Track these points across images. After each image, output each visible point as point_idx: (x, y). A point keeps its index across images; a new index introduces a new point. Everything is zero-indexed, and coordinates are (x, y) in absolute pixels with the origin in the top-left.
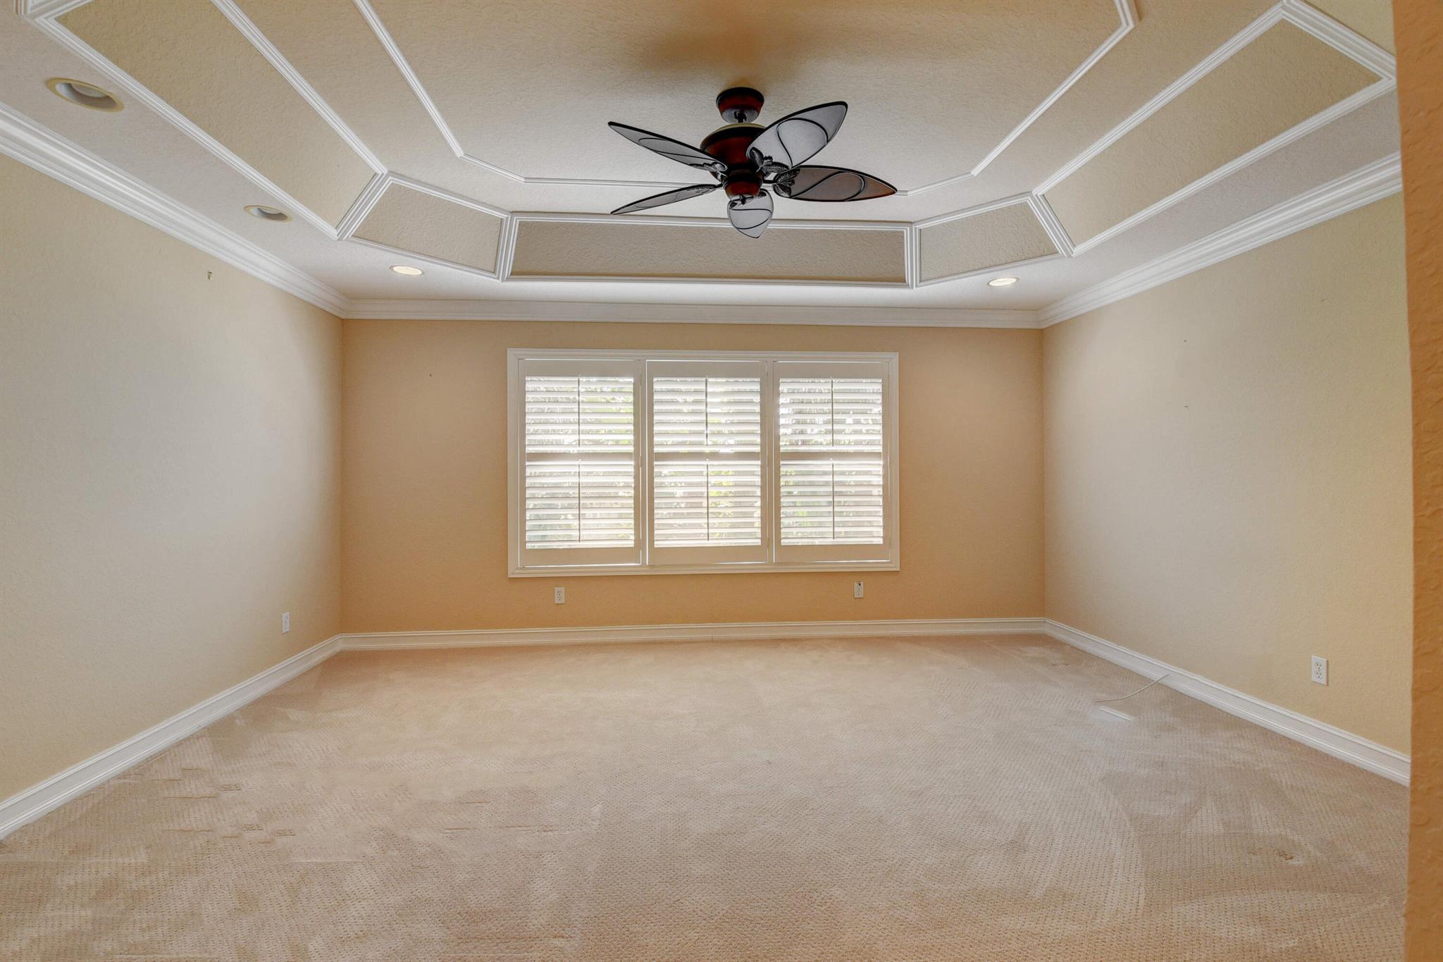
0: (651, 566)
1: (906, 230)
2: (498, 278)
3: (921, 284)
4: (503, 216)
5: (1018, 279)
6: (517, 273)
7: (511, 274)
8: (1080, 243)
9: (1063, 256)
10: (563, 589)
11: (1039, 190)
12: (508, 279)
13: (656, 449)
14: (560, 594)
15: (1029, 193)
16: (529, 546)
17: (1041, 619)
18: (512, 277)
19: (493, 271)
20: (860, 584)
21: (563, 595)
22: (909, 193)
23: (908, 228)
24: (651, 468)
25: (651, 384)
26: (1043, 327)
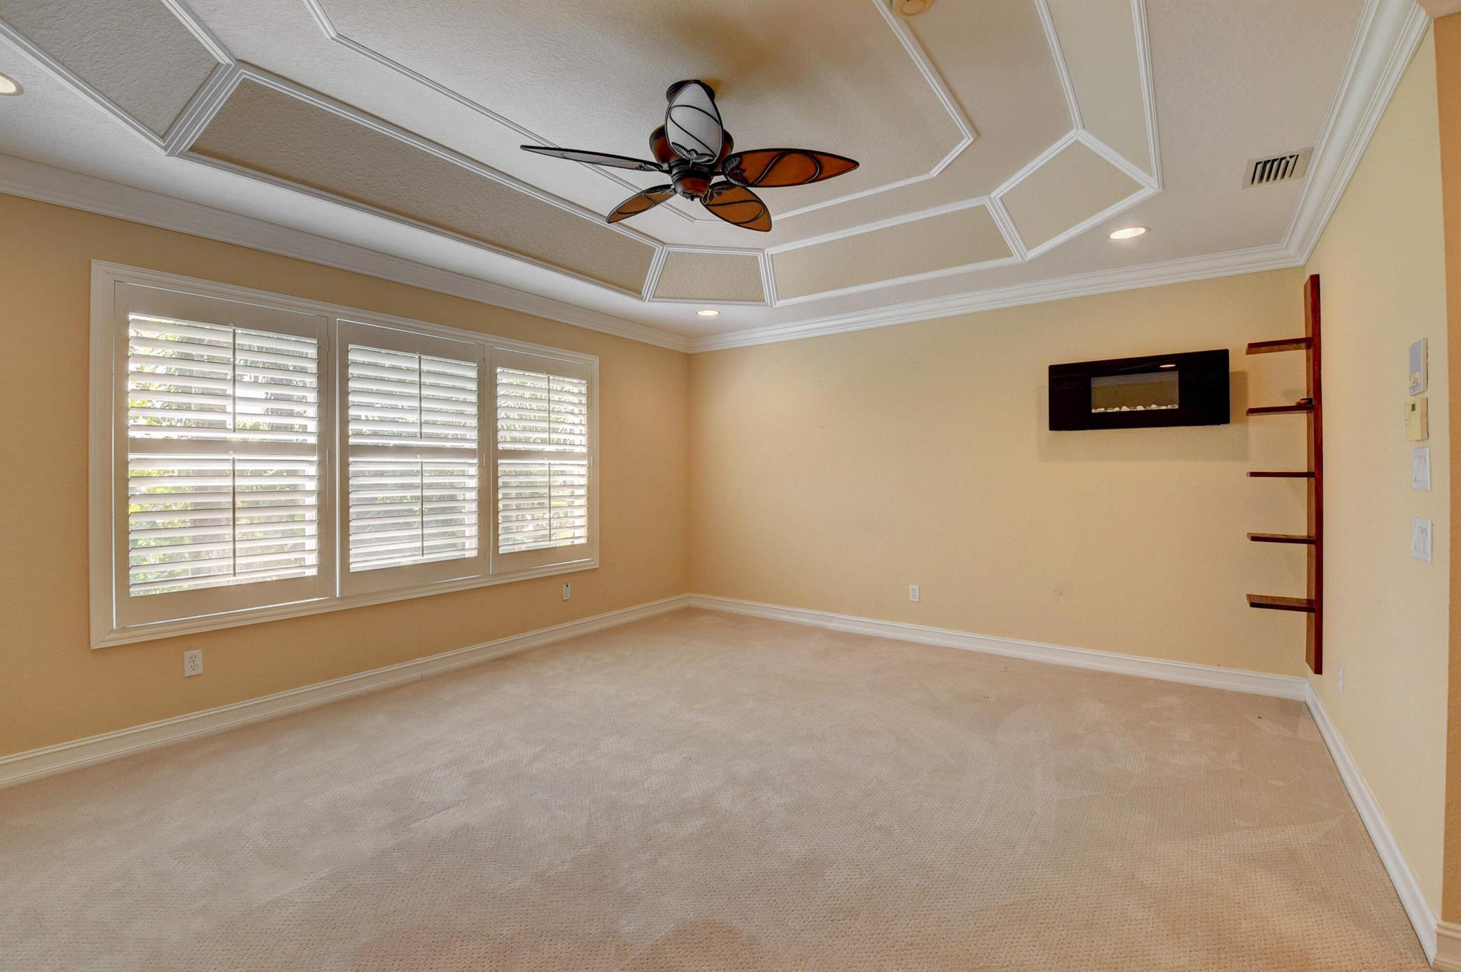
0: (342, 598)
1: (658, 249)
2: (165, 148)
3: (654, 300)
4: (223, 58)
5: (719, 312)
6: (200, 151)
7: (189, 150)
8: (784, 298)
9: (768, 306)
10: (198, 652)
11: (771, 251)
12: (182, 155)
13: (352, 441)
14: (194, 662)
15: (762, 250)
16: (135, 592)
17: (687, 595)
18: (191, 154)
19: (162, 133)
20: (567, 586)
21: (199, 662)
22: (696, 221)
23: (661, 247)
24: (345, 465)
25: (345, 352)
26: (690, 352)
